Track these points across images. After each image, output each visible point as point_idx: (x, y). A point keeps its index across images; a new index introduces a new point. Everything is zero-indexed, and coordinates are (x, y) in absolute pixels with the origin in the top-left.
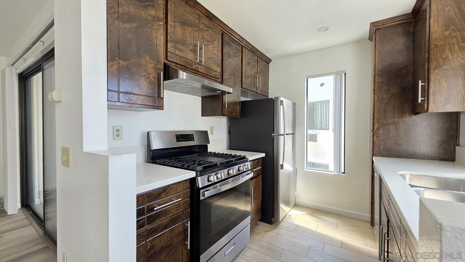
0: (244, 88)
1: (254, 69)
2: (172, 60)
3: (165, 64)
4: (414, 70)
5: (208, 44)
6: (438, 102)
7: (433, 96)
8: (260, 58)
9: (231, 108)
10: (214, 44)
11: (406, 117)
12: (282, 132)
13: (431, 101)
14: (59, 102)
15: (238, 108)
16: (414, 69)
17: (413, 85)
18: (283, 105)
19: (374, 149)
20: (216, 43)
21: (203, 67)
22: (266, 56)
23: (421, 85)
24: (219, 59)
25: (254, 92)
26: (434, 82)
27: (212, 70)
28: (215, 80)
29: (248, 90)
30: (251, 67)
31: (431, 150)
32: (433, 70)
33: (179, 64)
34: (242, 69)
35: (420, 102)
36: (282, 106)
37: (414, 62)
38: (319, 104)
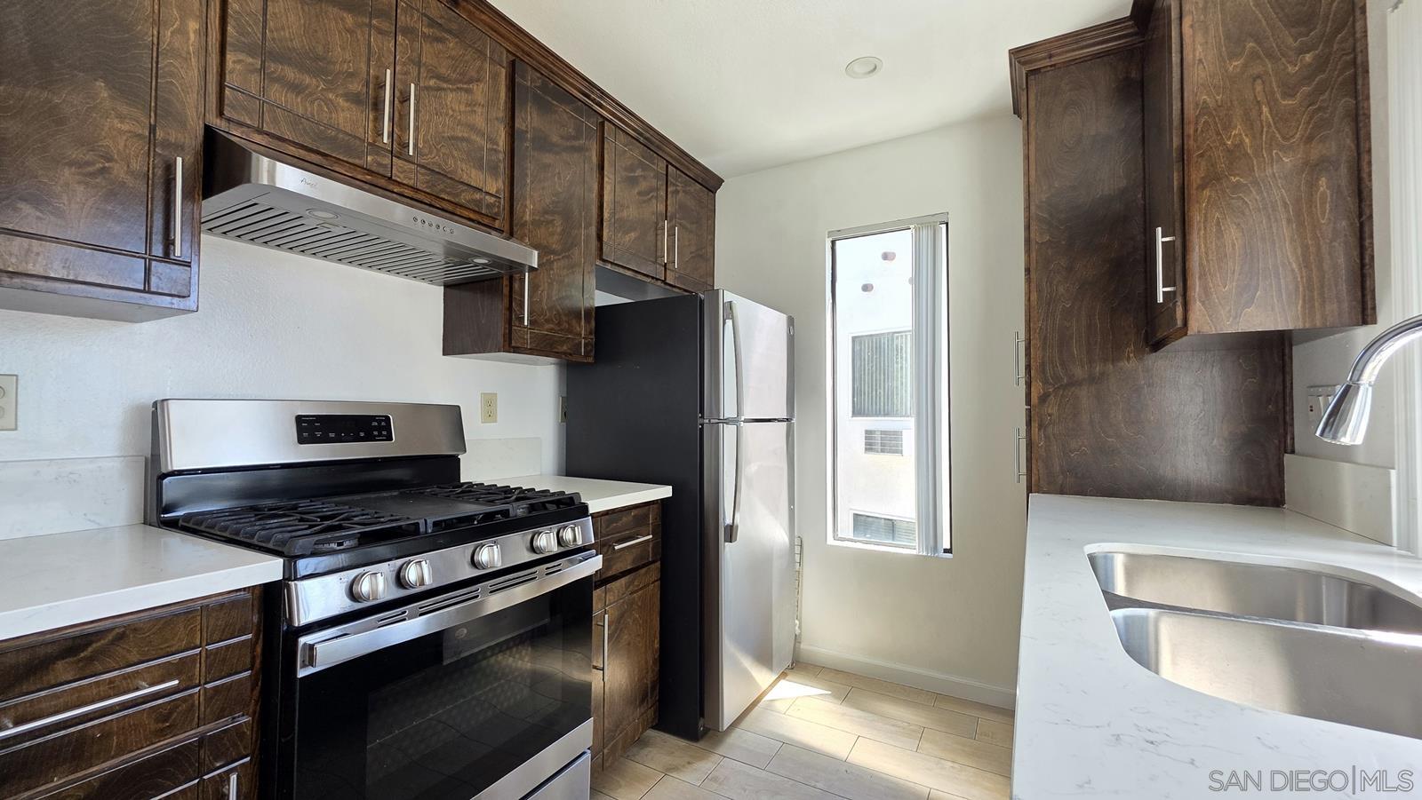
0: (612, 263)
1: (654, 201)
2: (251, 120)
3: (209, 131)
4: (1147, 201)
5: (444, 89)
6: (1218, 298)
7: (1200, 278)
8: (675, 167)
9: (552, 326)
10: (468, 91)
11: (1128, 359)
12: (728, 410)
13: (1196, 296)
15: (583, 329)
16: (1145, 201)
17: (1146, 253)
18: (732, 318)
19: (1034, 466)
20: (480, 91)
21: (413, 167)
22: (698, 163)
23: (1163, 242)
24: (492, 149)
25: (653, 278)
26: (1202, 232)
27: (462, 183)
28: (479, 223)
29: (629, 269)
30: (640, 194)
31: (1209, 469)
32: (1197, 189)
33: (290, 141)
34: (601, 196)
35: (1161, 301)
36: (729, 323)
37: (1144, 178)
38: (906, 339)
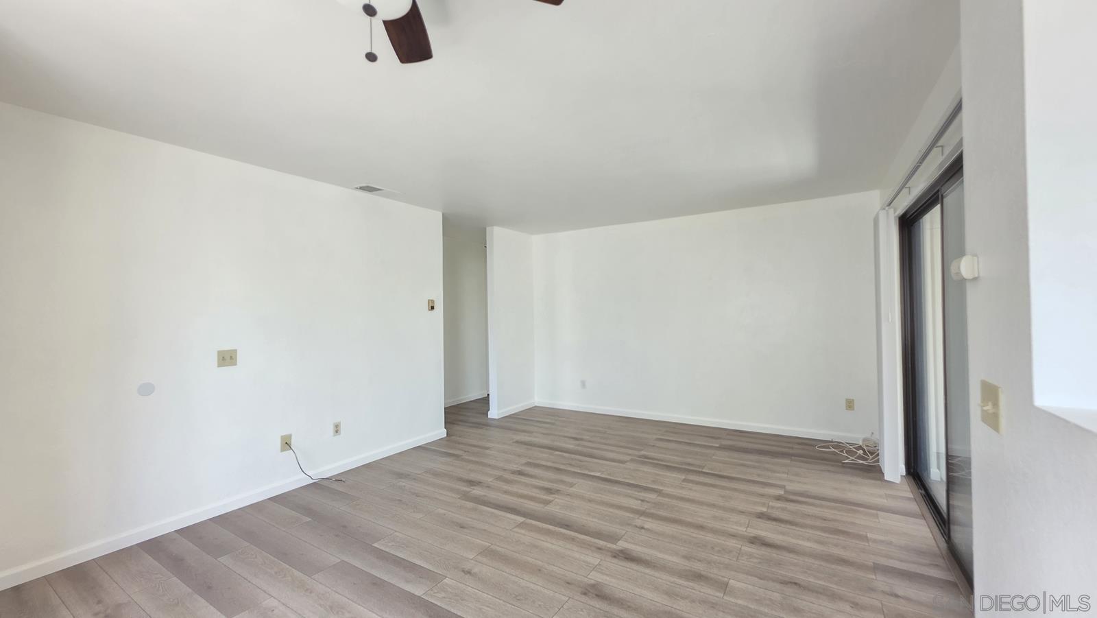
14: (975, 279)
